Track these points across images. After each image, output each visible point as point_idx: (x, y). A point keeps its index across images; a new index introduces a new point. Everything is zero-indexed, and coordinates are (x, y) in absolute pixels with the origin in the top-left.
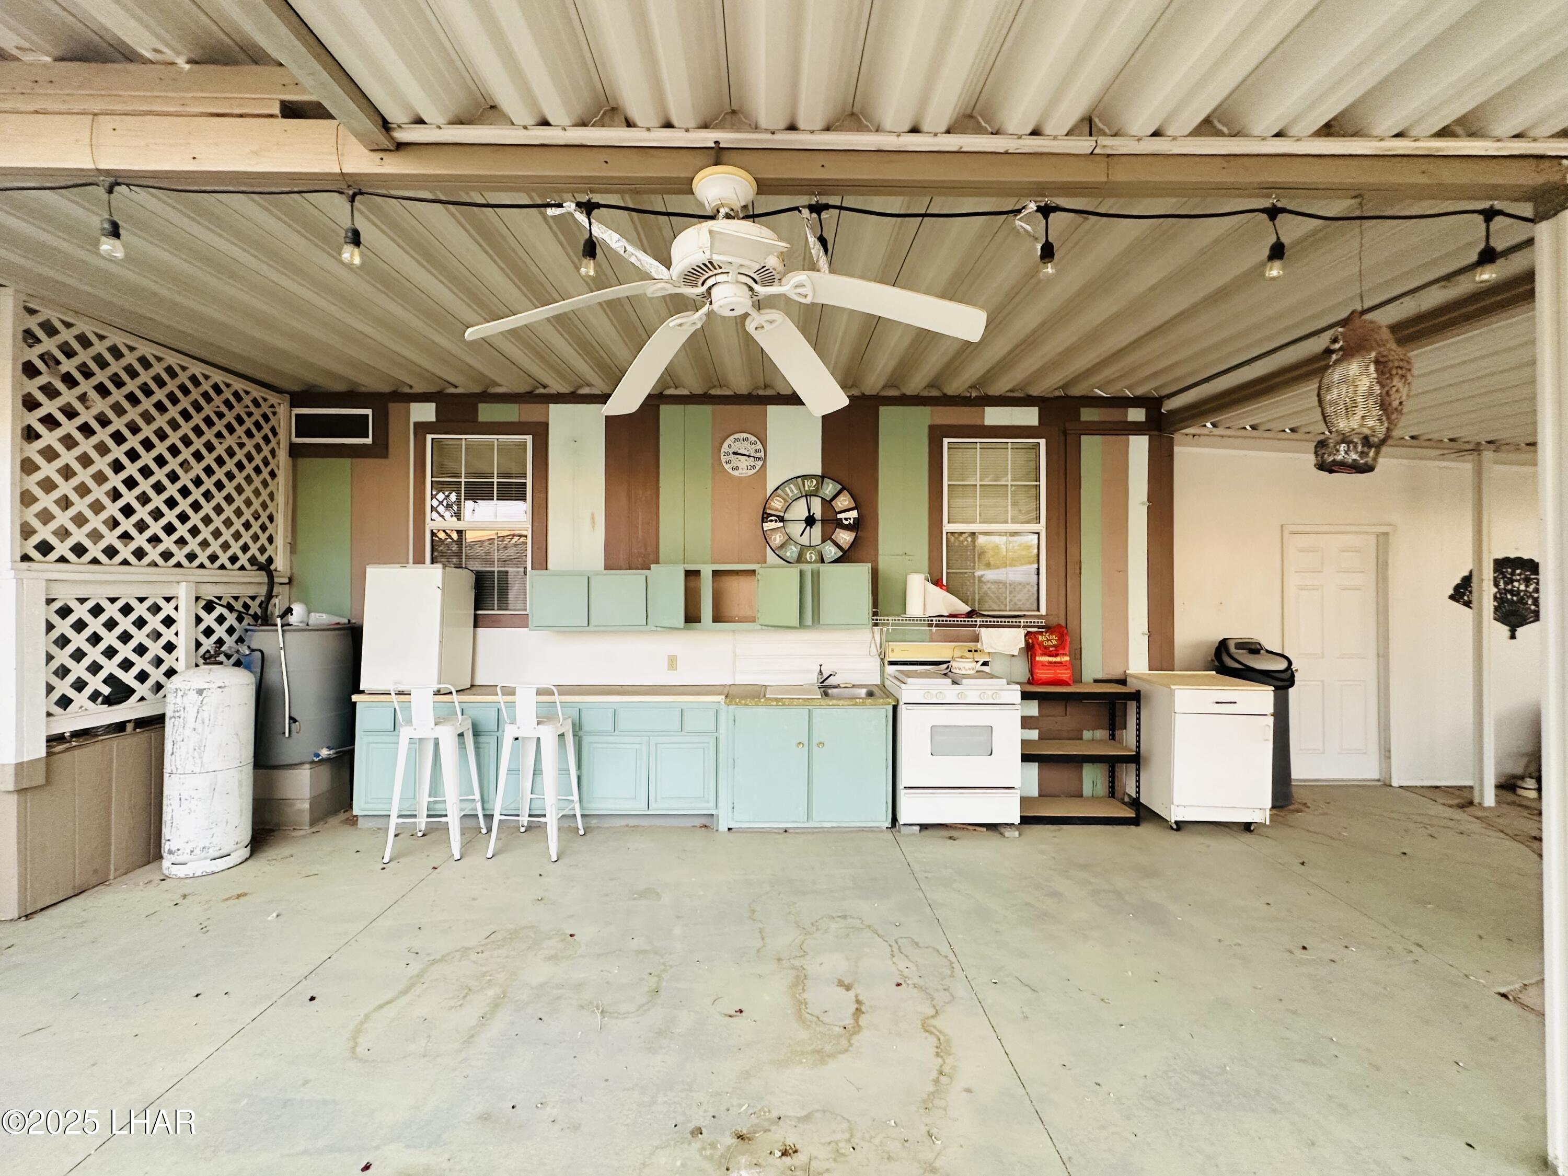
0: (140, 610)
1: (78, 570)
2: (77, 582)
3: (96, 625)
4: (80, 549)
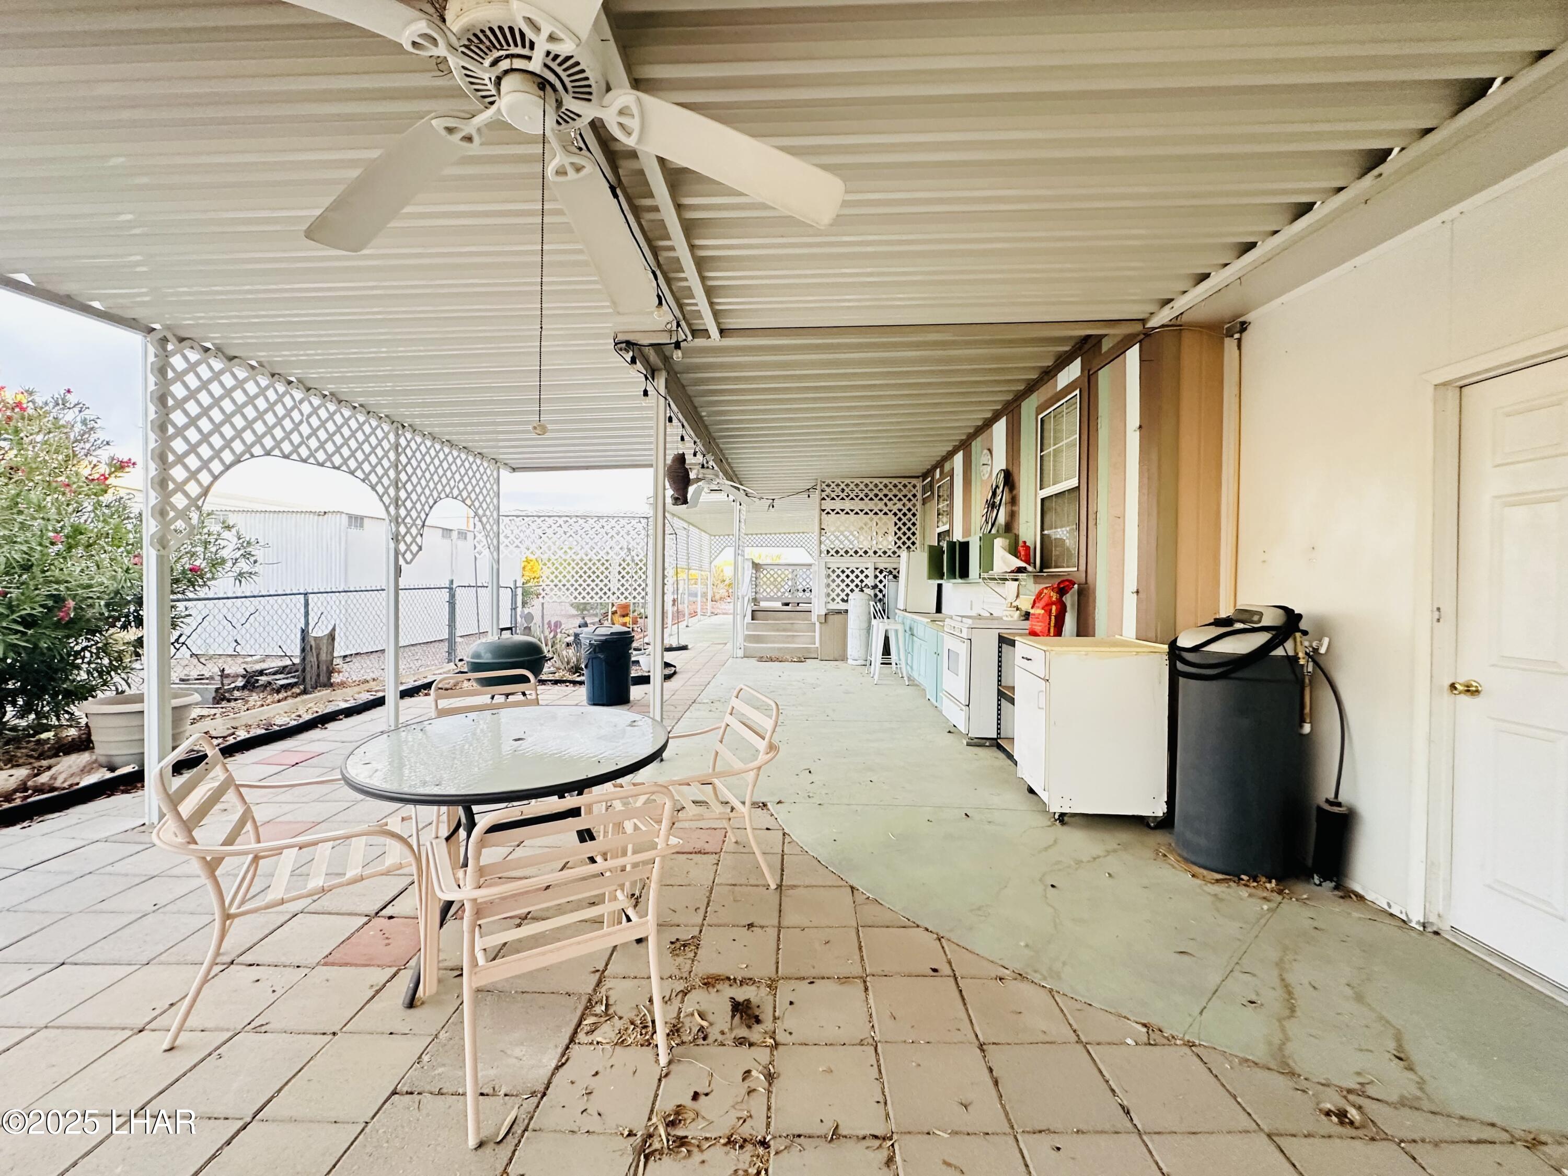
0: (848, 572)
1: (837, 559)
2: (837, 563)
3: (843, 576)
4: (837, 552)
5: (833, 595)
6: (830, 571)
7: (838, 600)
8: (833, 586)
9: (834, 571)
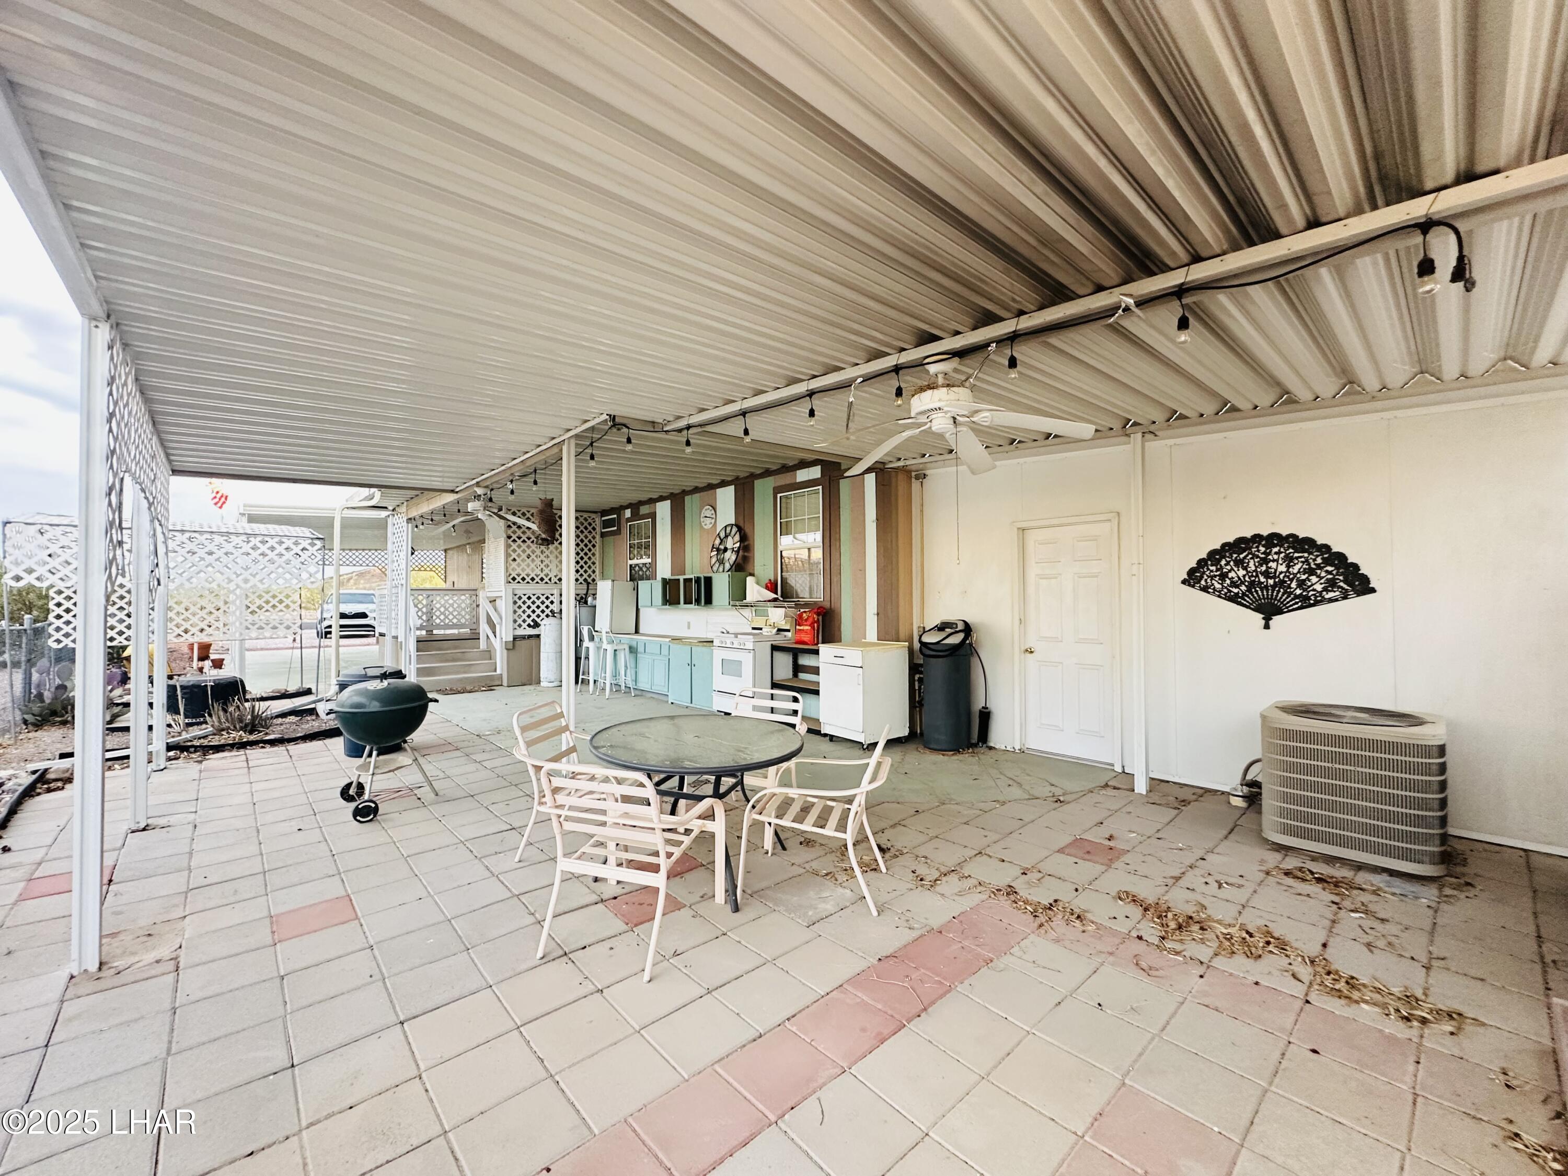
0: (534, 598)
1: (523, 585)
2: (523, 589)
3: (529, 603)
4: (523, 579)
5: (520, 621)
6: (516, 598)
7: (525, 625)
8: (520, 612)
9: (520, 598)
